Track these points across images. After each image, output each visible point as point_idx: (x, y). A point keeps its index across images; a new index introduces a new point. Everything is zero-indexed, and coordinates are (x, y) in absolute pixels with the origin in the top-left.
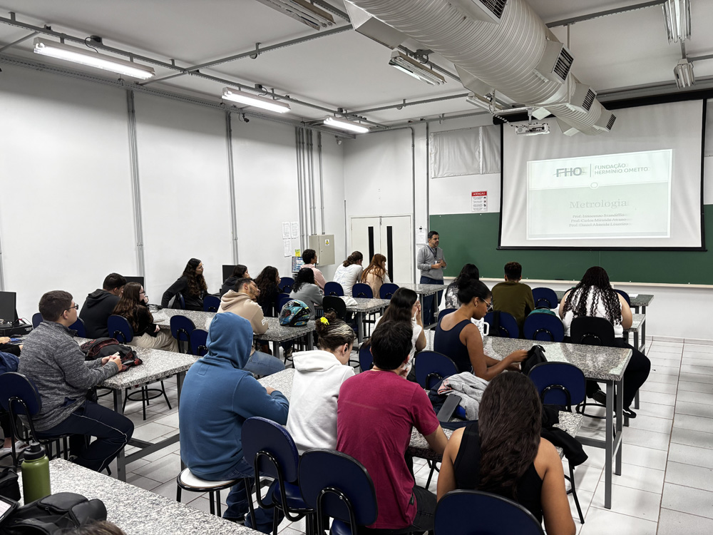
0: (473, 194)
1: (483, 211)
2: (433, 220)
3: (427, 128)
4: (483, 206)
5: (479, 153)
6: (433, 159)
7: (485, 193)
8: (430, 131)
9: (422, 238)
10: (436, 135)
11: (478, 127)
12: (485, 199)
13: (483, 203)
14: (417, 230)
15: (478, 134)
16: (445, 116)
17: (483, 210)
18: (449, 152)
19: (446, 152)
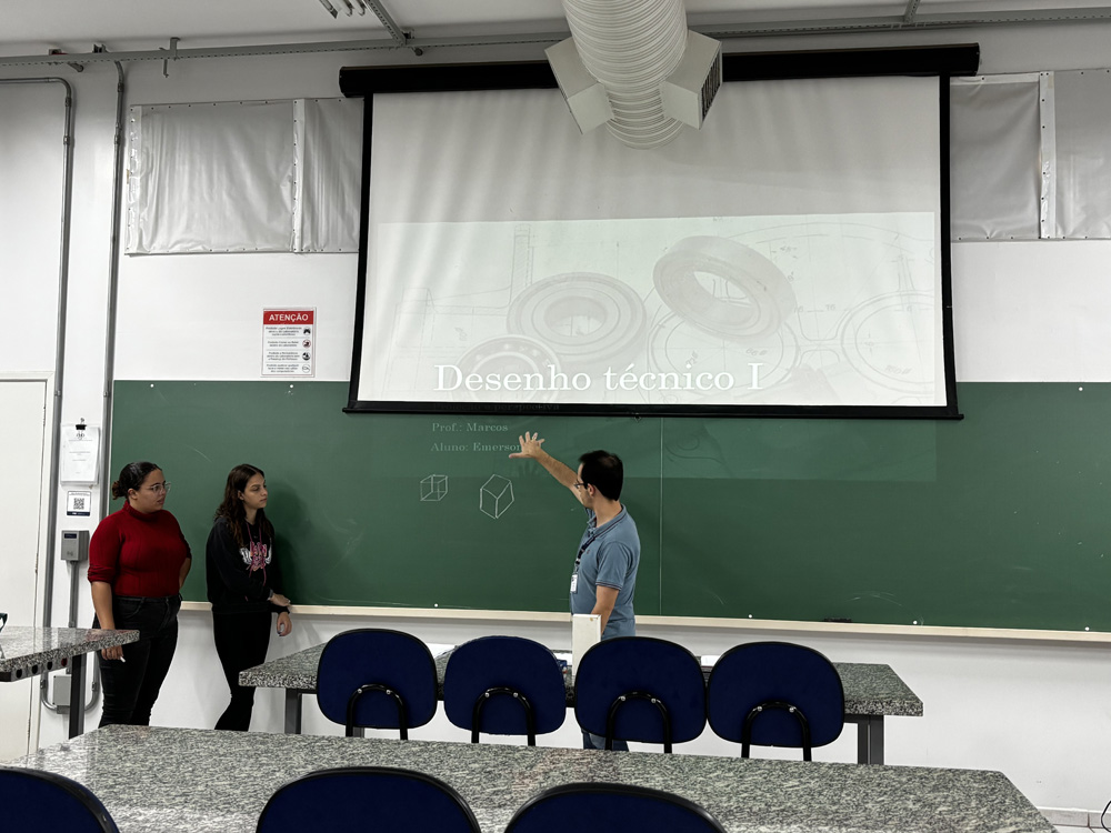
0: (270, 318)
1: (300, 373)
2: (123, 397)
3: (122, 88)
4: (301, 359)
5: (293, 183)
6: (138, 192)
7: (309, 317)
8: (131, 98)
9: (85, 460)
10: (150, 112)
11: (290, 102)
12: (309, 337)
13: (301, 349)
14: (68, 430)
15: (289, 123)
16: (180, 46)
17: (299, 371)
18: (192, 175)
19: (183, 170)
